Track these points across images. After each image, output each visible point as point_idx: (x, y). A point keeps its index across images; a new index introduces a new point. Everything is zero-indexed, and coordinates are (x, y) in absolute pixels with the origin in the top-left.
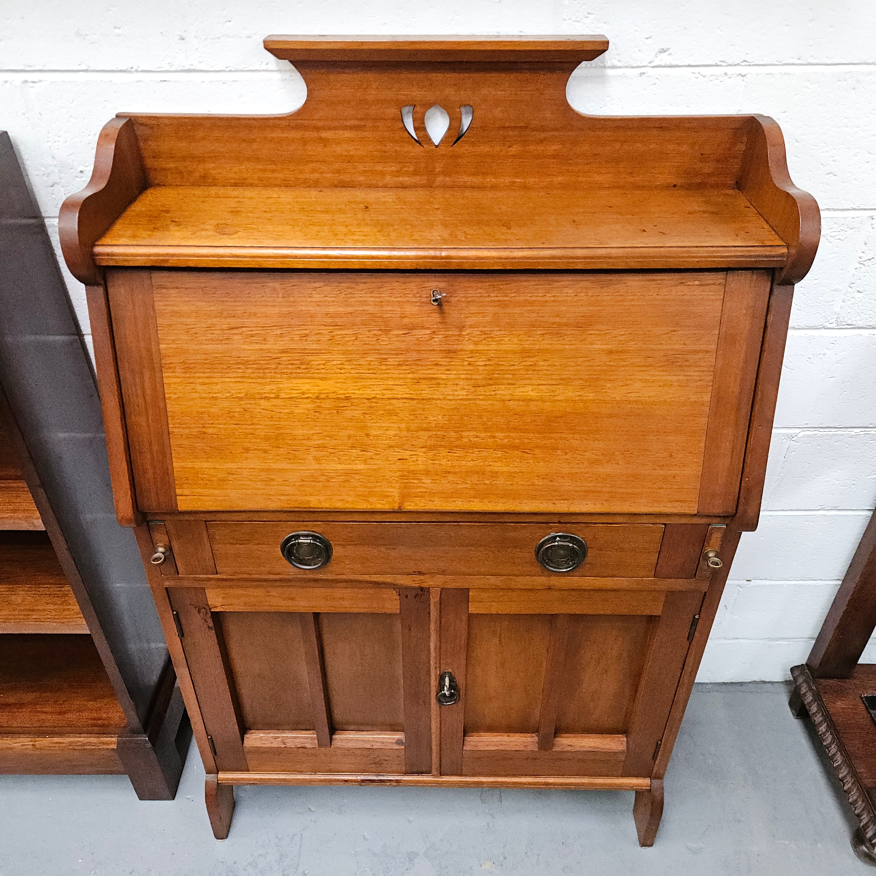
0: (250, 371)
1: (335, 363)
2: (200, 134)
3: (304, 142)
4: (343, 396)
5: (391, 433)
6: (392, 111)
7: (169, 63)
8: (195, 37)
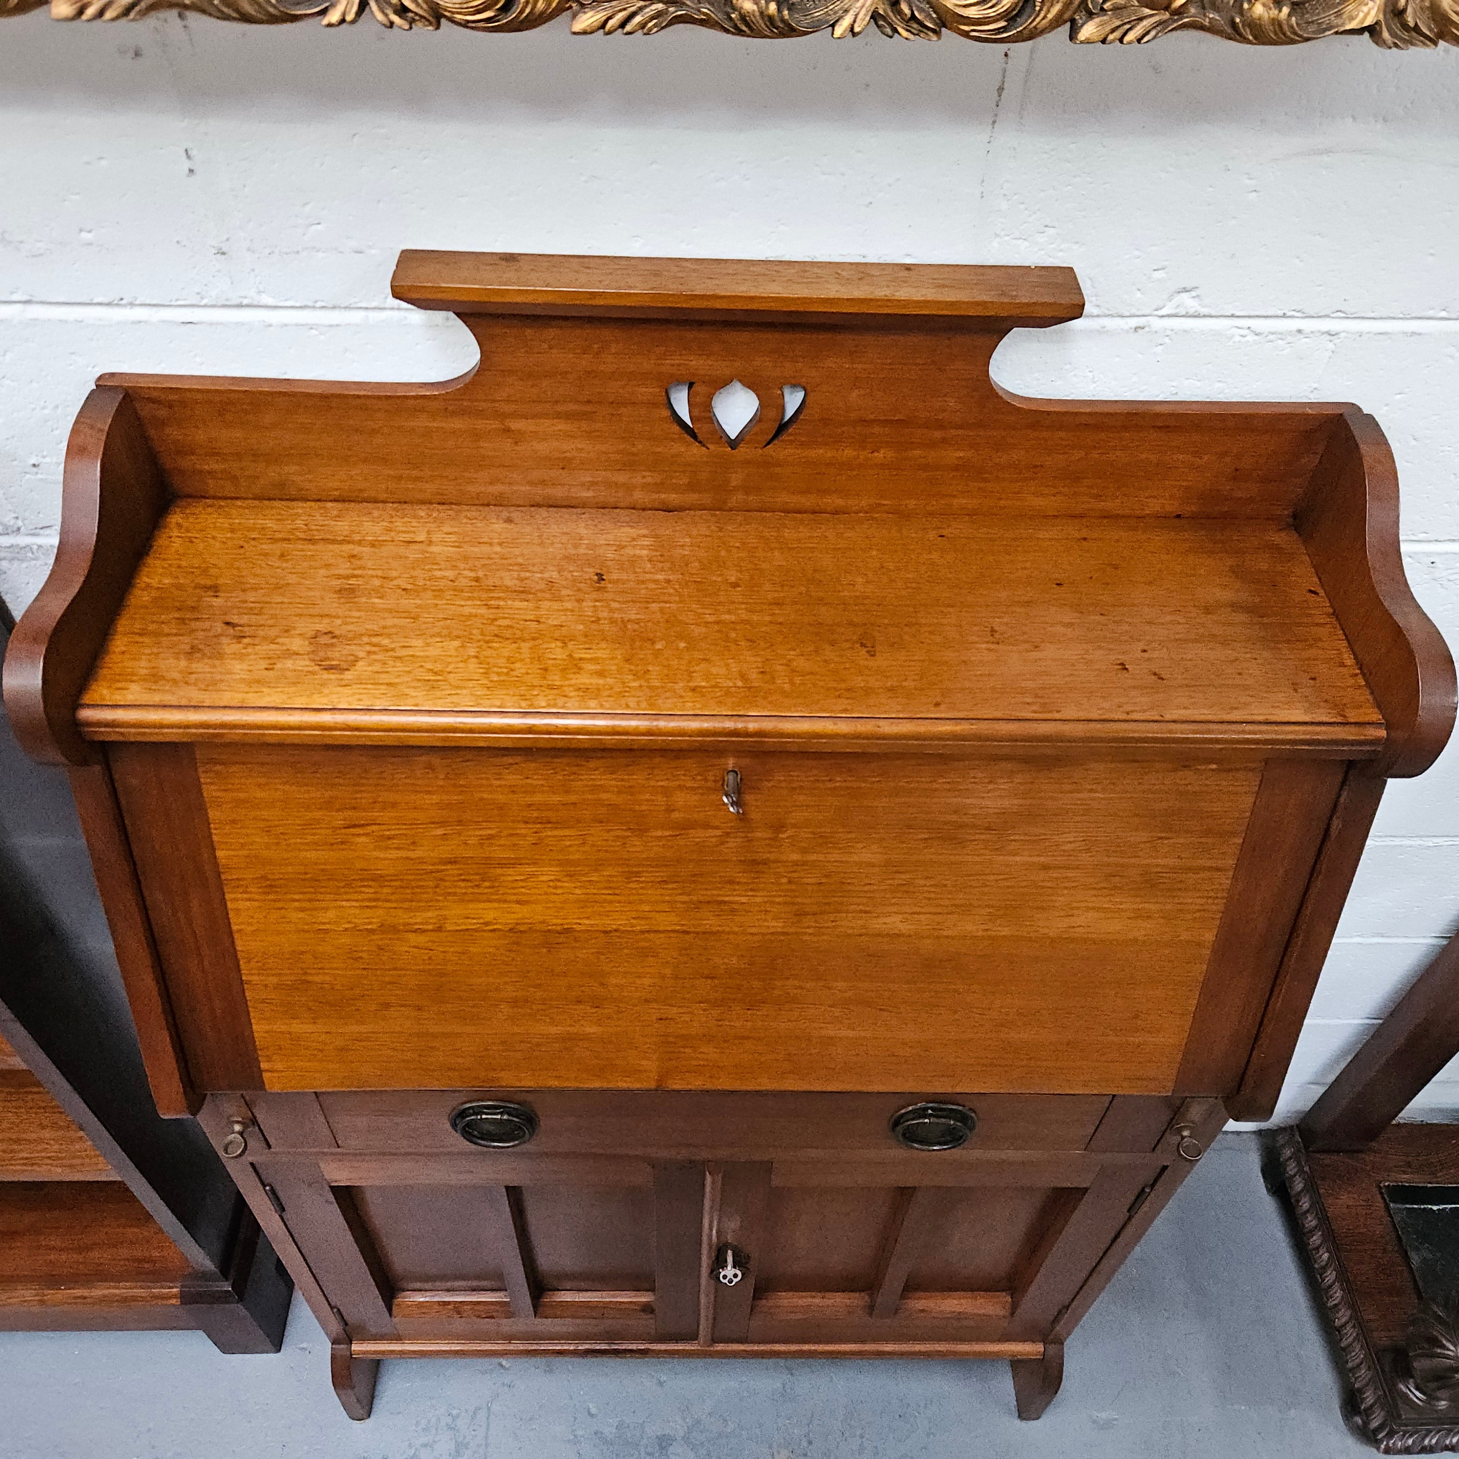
0: (385, 890)
1: (544, 878)
2: (268, 418)
3: (477, 436)
4: (559, 928)
5: (647, 981)
6: (648, 391)
7: (198, 293)
8: (249, 249)
